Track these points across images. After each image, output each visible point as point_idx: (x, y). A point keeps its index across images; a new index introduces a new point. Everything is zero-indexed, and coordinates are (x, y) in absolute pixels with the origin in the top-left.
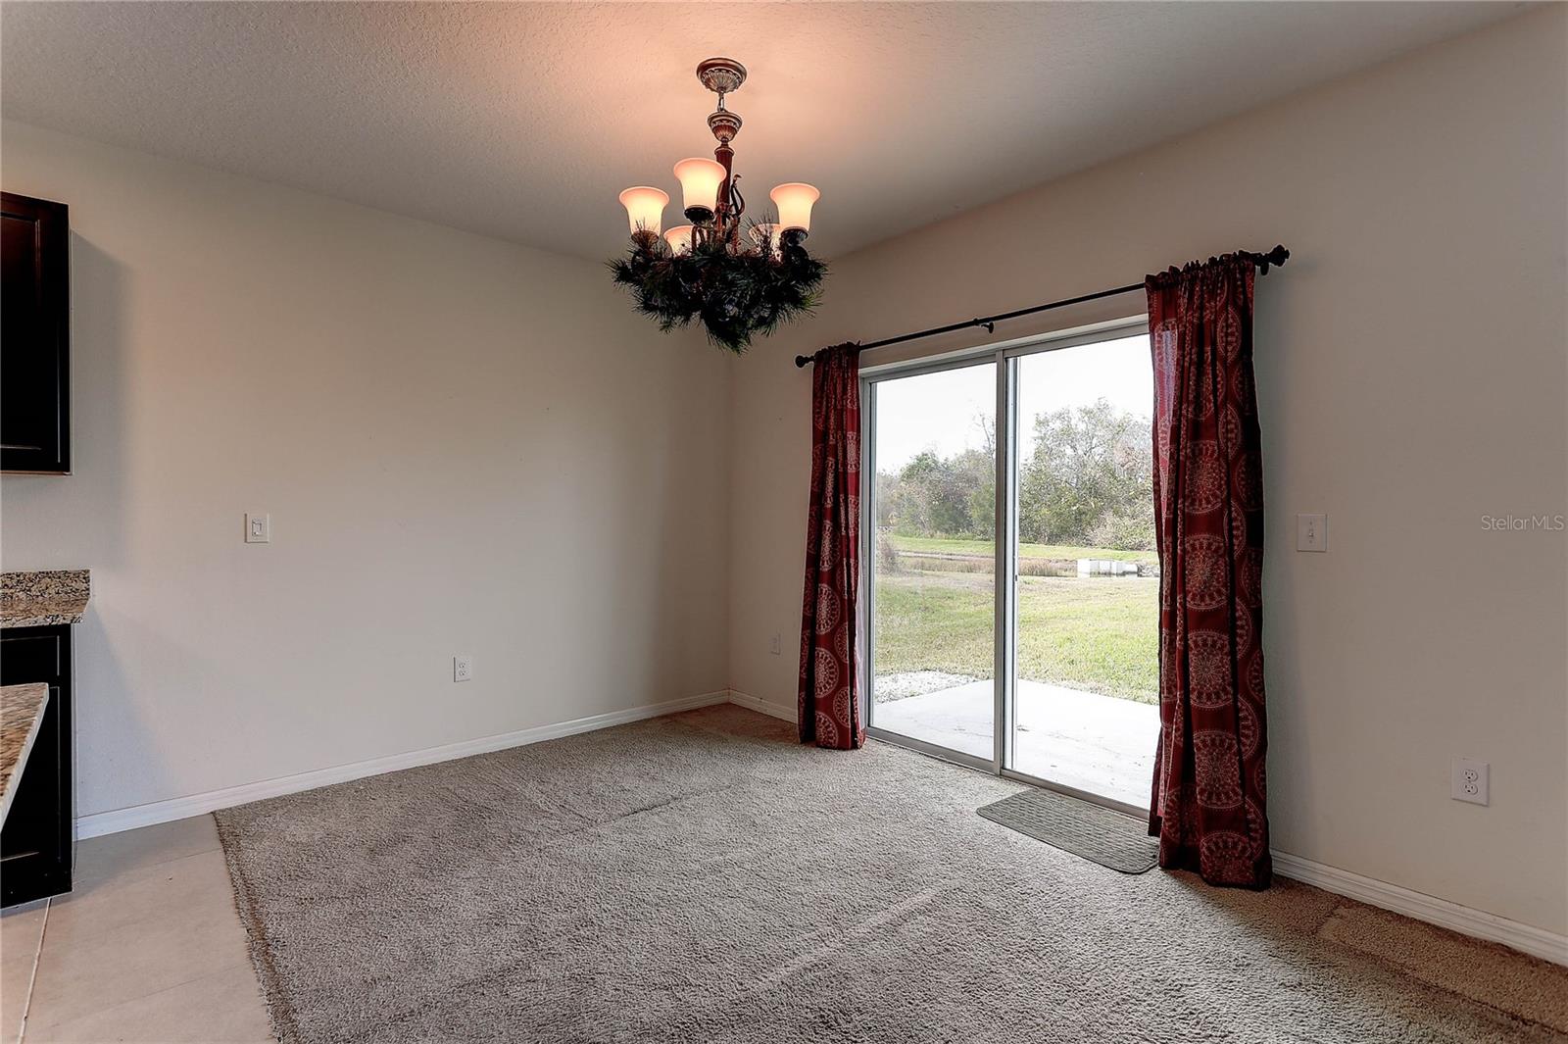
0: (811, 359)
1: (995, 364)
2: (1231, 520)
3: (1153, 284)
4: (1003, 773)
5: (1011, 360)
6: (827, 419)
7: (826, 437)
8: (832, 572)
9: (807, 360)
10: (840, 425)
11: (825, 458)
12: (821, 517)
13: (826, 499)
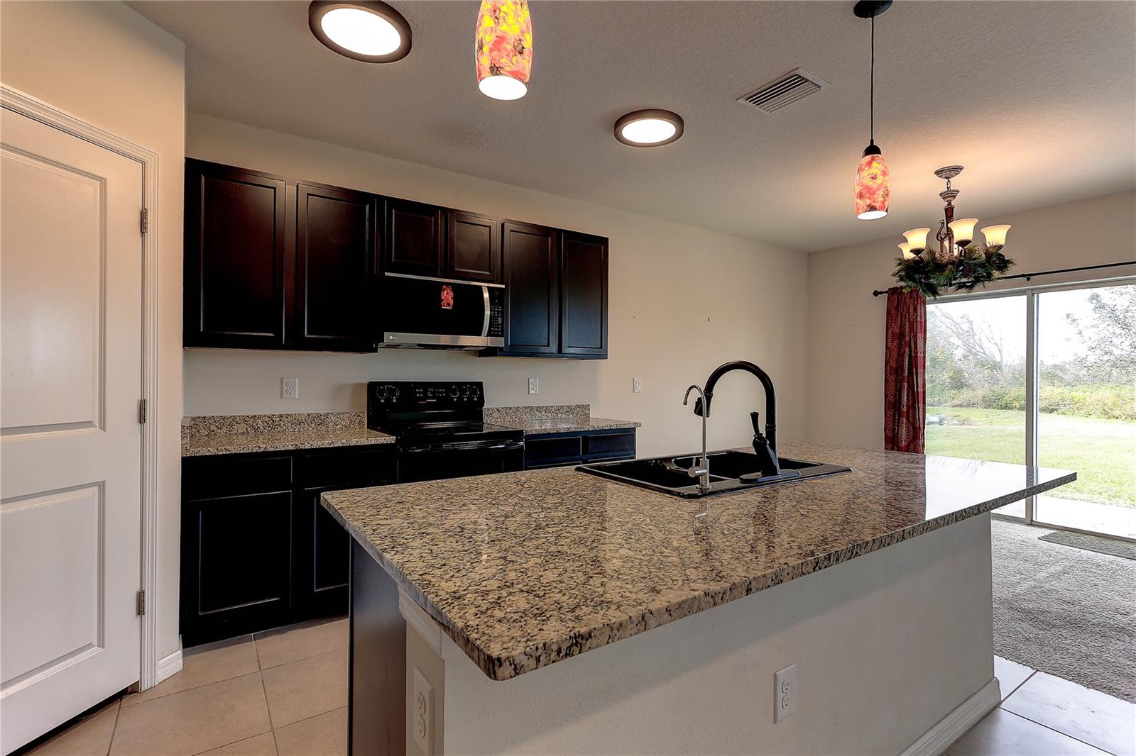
0: (887, 292)
1: (1026, 297)
4: (1032, 523)
5: (1035, 295)
6: (902, 326)
7: (901, 336)
8: (908, 411)
9: (881, 293)
10: (911, 330)
11: (900, 348)
12: (899, 381)
13: (903, 371)
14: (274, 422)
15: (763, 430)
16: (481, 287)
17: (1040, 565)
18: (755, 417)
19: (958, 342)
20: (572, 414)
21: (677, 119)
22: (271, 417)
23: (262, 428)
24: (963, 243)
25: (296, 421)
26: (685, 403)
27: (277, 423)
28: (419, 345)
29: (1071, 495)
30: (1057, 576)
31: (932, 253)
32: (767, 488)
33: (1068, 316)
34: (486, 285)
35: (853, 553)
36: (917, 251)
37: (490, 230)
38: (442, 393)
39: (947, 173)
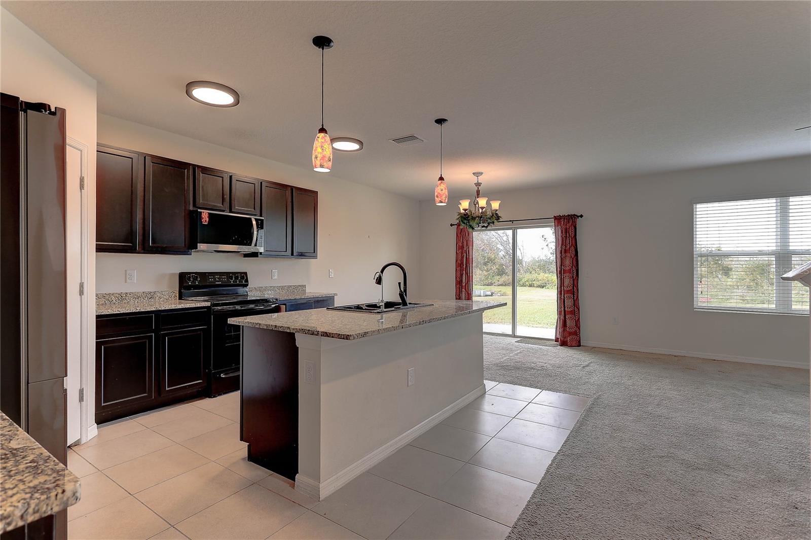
0: (456, 225)
1: (512, 231)
2: (573, 271)
3: (555, 218)
4: (515, 336)
5: (516, 230)
6: (463, 242)
7: (462, 247)
8: (465, 285)
9: (454, 225)
10: (467, 245)
11: (462, 254)
12: (461, 270)
13: (463, 265)
14: (122, 297)
15: (402, 290)
16: (251, 218)
17: (512, 350)
18: (399, 283)
19: (501, 248)
20: (296, 290)
21: (360, 143)
22: (120, 294)
23: (114, 301)
24: (482, 208)
25: (136, 296)
26: (374, 279)
27: (124, 298)
28: (215, 251)
29: (537, 326)
30: (517, 354)
31: (470, 211)
32: (404, 310)
33: (543, 236)
34: (255, 217)
35: (430, 321)
36: (465, 210)
37: (255, 186)
38: (224, 278)
39: (477, 174)
